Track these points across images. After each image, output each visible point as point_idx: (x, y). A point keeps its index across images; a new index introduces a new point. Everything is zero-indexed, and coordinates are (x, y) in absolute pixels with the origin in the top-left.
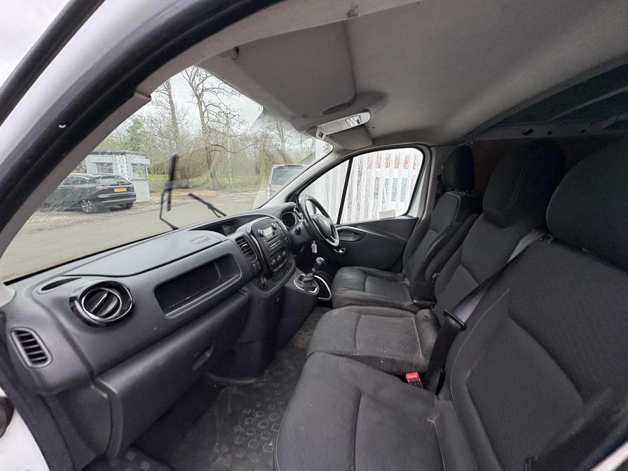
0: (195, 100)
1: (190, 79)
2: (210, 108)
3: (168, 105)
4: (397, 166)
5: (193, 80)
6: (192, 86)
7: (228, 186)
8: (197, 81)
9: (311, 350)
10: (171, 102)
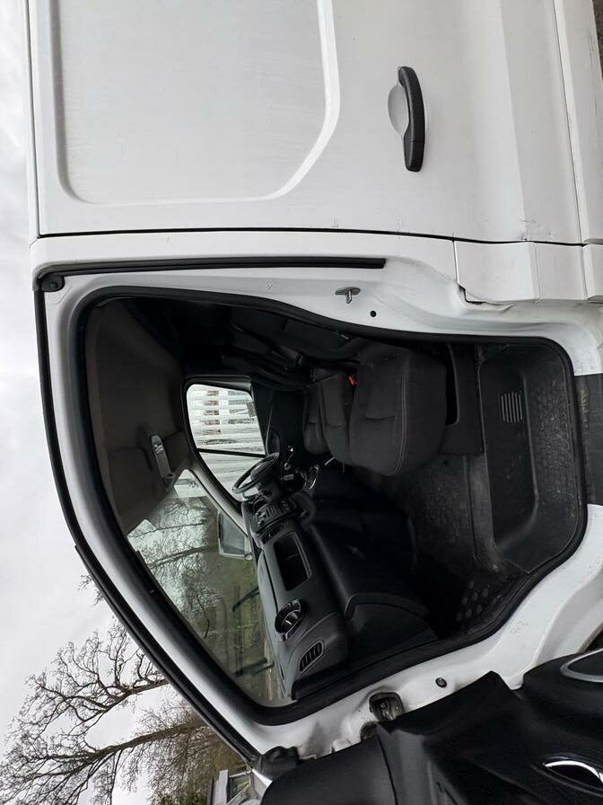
0: (131, 698)
1: (100, 712)
2: (143, 671)
3: (137, 748)
4: (216, 403)
5: (100, 705)
6: (111, 707)
7: (257, 629)
8: (103, 699)
9: (348, 463)
10: (133, 744)
